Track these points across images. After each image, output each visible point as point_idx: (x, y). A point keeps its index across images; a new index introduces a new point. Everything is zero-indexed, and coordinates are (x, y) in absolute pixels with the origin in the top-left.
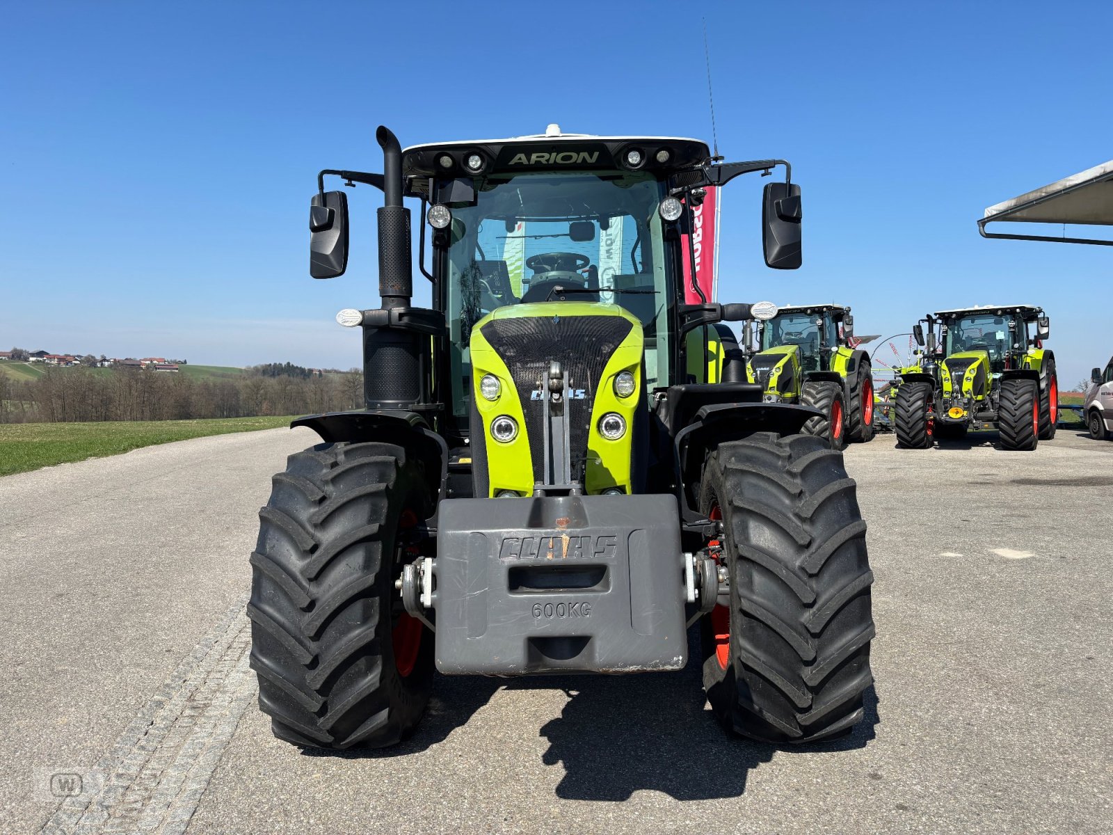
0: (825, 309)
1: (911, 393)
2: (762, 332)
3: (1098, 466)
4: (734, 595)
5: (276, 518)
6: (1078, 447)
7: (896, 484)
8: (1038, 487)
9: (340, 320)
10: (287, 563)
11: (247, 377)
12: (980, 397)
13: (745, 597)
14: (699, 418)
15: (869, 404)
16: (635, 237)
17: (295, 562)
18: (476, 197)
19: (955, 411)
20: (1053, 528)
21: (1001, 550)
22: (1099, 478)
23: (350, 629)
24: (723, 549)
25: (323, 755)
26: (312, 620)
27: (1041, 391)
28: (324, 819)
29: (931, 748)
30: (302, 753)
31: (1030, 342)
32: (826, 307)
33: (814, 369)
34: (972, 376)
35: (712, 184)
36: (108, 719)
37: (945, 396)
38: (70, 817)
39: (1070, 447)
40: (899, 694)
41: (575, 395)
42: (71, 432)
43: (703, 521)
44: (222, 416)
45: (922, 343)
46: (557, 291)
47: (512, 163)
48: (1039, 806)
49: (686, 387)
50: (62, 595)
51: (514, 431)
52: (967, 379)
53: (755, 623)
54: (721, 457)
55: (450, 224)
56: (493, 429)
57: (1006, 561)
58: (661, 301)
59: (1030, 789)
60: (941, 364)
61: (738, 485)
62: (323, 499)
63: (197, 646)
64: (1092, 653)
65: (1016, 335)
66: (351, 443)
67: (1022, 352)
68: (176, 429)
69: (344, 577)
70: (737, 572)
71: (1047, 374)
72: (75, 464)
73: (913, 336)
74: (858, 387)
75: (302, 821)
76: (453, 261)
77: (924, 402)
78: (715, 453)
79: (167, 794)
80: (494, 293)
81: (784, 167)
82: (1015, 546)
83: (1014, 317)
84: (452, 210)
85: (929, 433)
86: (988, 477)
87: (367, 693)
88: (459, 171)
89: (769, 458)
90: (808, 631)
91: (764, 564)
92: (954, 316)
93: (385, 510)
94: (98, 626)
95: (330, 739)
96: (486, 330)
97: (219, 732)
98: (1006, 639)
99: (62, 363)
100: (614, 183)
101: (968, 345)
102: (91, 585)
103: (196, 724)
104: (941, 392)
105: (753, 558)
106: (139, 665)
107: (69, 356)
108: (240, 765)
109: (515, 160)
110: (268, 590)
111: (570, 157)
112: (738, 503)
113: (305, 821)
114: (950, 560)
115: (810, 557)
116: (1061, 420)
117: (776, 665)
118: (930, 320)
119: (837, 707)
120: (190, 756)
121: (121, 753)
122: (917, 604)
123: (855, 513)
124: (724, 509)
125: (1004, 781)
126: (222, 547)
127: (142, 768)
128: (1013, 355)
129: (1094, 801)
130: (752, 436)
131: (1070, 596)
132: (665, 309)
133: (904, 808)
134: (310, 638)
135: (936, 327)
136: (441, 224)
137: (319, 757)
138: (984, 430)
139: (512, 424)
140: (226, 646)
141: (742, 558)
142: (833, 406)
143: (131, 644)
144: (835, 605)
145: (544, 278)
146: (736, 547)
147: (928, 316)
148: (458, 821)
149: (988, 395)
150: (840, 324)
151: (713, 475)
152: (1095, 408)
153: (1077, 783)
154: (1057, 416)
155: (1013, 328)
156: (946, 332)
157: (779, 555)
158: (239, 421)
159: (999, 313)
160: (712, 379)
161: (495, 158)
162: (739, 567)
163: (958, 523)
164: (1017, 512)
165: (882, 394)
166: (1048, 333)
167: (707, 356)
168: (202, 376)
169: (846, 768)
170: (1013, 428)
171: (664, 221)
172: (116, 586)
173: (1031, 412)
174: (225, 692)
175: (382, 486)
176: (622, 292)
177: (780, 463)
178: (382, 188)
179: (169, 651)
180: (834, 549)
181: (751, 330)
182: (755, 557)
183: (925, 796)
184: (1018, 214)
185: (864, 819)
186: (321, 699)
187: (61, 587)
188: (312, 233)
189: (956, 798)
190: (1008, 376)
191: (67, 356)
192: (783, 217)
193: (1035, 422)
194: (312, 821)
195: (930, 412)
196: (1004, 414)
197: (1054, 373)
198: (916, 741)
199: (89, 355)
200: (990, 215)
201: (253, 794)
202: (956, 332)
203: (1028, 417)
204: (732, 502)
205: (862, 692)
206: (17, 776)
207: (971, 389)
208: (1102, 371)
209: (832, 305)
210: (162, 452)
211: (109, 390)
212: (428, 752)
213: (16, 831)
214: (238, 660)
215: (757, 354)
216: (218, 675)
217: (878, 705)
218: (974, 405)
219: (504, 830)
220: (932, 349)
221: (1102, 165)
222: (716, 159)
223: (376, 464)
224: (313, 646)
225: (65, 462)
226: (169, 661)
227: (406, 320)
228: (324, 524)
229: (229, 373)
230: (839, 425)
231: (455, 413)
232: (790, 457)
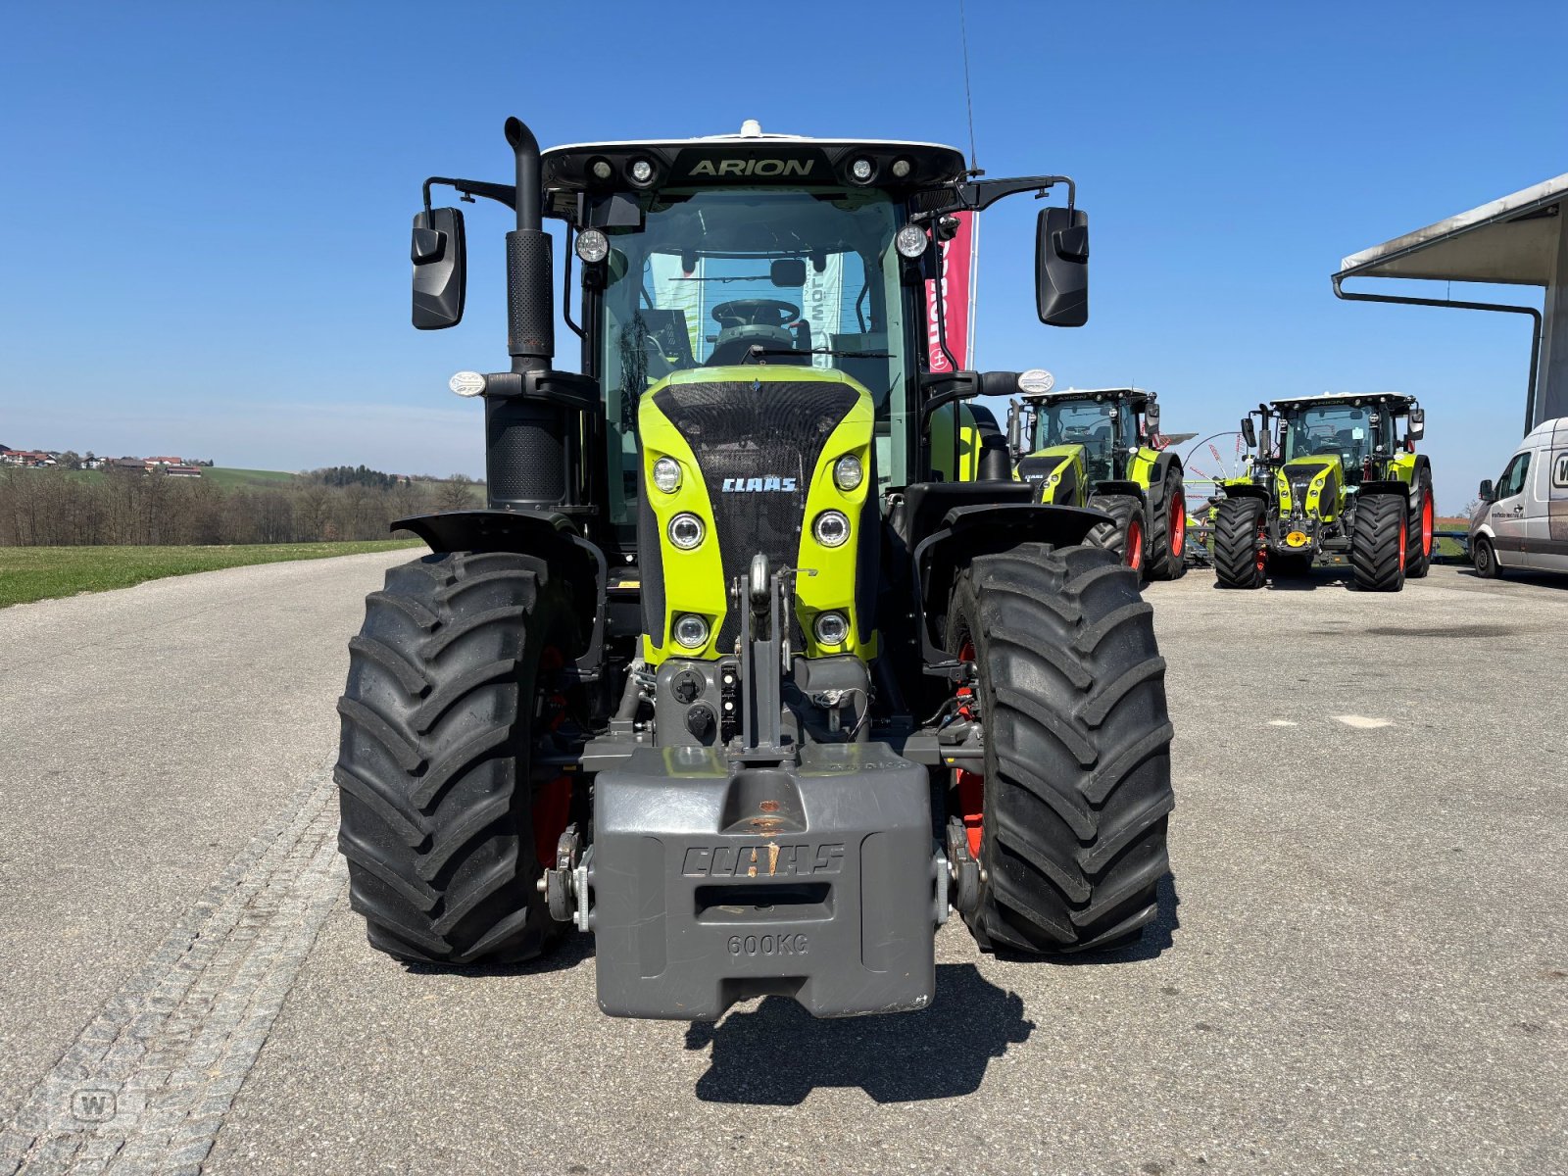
0: (1121, 395)
1: (1236, 512)
2: (1034, 427)
3: (1483, 611)
4: (990, 755)
5: (373, 651)
6: (1458, 588)
7: (1213, 634)
8: (1401, 639)
9: (454, 387)
10: (388, 711)
11: (302, 486)
12: (1329, 519)
13: (1003, 757)
14: (947, 524)
15: (1179, 528)
16: (863, 282)
17: (400, 710)
18: (643, 219)
19: (1296, 537)
20: (1419, 690)
21: (1349, 717)
22: (1484, 627)
23: (475, 799)
24: (976, 699)
25: (436, 973)
26: (425, 787)
27: (1411, 511)
28: (442, 1048)
29: (1244, 958)
30: (408, 971)
31: (1398, 444)
32: (1123, 392)
33: (1105, 479)
34: (1319, 489)
35: (967, 208)
36: (136, 930)
37: (1282, 516)
38: (92, 1051)
39: (1447, 587)
40: (1206, 894)
41: (782, 486)
42: (49, 560)
43: (950, 662)
44: (266, 542)
45: (1252, 444)
46: (755, 352)
47: (694, 172)
48: (1381, 1025)
49: (930, 486)
50: (57, 773)
51: (699, 533)
52: (1312, 493)
53: (1017, 791)
54: (975, 575)
55: (607, 256)
56: (671, 531)
57: (1353, 731)
58: (897, 369)
59: (1369, 1005)
60: (1278, 472)
61: (997, 611)
62: (436, 627)
63: (254, 839)
64: (1460, 844)
65: (1380, 434)
66: (473, 554)
67: (1386, 458)
68: (202, 556)
69: (468, 730)
70: (995, 724)
71: (1420, 487)
72: (61, 600)
73: (1241, 436)
74: (1165, 503)
75: (412, 1052)
76: (610, 309)
77: (1253, 524)
78: (967, 572)
79: (225, 1023)
80: (667, 355)
81: (1066, 186)
82: (1366, 712)
83: (1377, 408)
84: (611, 237)
85: (1260, 567)
86: (1335, 625)
87: (498, 885)
88: (621, 183)
89: (1039, 576)
90: (1087, 801)
91: (1029, 713)
92: (1297, 406)
93: (521, 643)
94: (113, 812)
95: (447, 948)
96: (661, 399)
97: (291, 946)
98: (1347, 827)
99: (30, 463)
100: (834, 205)
101: (1314, 448)
102: (98, 760)
103: (258, 937)
104: (1277, 511)
105: (1016, 706)
106: (173, 863)
107: (40, 452)
108: (323, 986)
109: (698, 169)
110: (363, 747)
111: (773, 167)
112: (997, 634)
113: (417, 1051)
114: (1281, 729)
115: (1090, 703)
116: (1439, 552)
117: (1045, 847)
118: (1264, 412)
119: (1124, 902)
120: (253, 976)
121: (157, 972)
122: (1234, 784)
123: (1150, 647)
124: (979, 643)
125: (1338, 996)
126: (281, 713)
127: (188, 990)
128: (1374, 462)
129: (1453, 1019)
130: (1018, 548)
131: (1436, 775)
132: (902, 380)
133: (1207, 1028)
134: (421, 811)
135: (1272, 422)
136: (594, 256)
137: (431, 976)
138: (1335, 565)
139: (697, 525)
140: (293, 839)
141: (1001, 706)
142: (1129, 529)
143: (159, 836)
144: (1122, 767)
145: (737, 335)
146: (994, 691)
147: (1262, 406)
148: (622, 1050)
149: (1340, 516)
150: (1142, 416)
151: (965, 600)
152: (1483, 535)
153: (1431, 998)
154: (1431, 547)
155: (1375, 423)
156: (1286, 428)
157: (1049, 701)
158: (295, 548)
159: (1358, 402)
160: (964, 476)
161: (671, 165)
162: (997, 719)
163: (1293, 683)
164: (1372, 670)
165: (1198, 514)
166: (1422, 431)
167: (959, 448)
168: (236, 485)
169: (1133, 982)
170: (1372, 561)
171: (901, 256)
172: (132, 761)
173: (1397, 539)
174: (296, 897)
175: (518, 609)
176: (844, 356)
177: (1053, 581)
178: (513, 206)
179: (214, 845)
180: (1122, 693)
181: (1019, 423)
182: (1019, 704)
183: (1234, 1013)
184: (1387, 267)
185: (1154, 1041)
186: (435, 894)
187: (56, 762)
188: (415, 266)
189: (1273, 1016)
190: (1367, 490)
191: (37, 452)
192: (1064, 255)
193: (1402, 553)
194: (425, 1052)
195: (1262, 539)
196: (1361, 542)
197: (1429, 487)
198: (1225, 949)
199: (69, 452)
200: (1348, 267)
201: (344, 1020)
202: (1299, 429)
203: (1392, 546)
204: (989, 632)
205: (1156, 882)
206: (16, 1001)
207: (1317, 507)
208: (1494, 485)
209: (1130, 389)
210: (185, 585)
211: (99, 503)
212: (579, 968)
213: (20, 1068)
214: (312, 857)
215: (1027, 456)
216: (285, 876)
217: (1178, 907)
218: (1321, 528)
219: (683, 1060)
220: (1266, 452)
221: (1502, 200)
222: (974, 174)
223: (509, 580)
224: (425, 822)
225: (46, 597)
226: (214, 857)
227: (545, 387)
228: (439, 658)
229: (277, 480)
230: (1137, 556)
231: (612, 520)
232: (1066, 574)
